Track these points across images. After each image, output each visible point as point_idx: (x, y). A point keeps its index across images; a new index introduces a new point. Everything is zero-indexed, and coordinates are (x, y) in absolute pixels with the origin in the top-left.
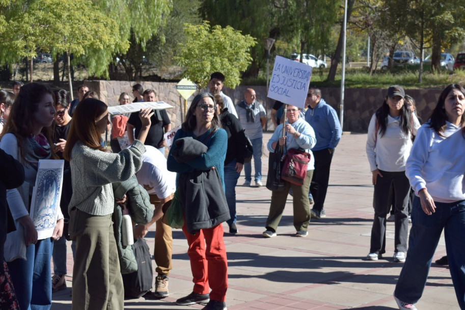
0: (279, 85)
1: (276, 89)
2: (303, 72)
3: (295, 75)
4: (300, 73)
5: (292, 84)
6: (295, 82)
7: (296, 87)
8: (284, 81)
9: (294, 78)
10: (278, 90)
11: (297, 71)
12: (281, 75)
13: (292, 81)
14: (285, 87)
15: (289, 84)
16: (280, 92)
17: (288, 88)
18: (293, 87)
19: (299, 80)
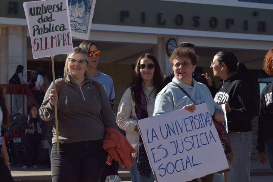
0: (173, 159)
1: (171, 168)
2: (197, 117)
3: (189, 127)
4: (194, 120)
5: (193, 144)
6: (195, 138)
7: (200, 145)
8: (177, 147)
9: (190, 134)
10: (175, 167)
11: (188, 122)
12: (166, 143)
13: (191, 139)
14: (184, 156)
15: (188, 145)
16: (179, 166)
17: (189, 154)
18: (196, 145)
19: (198, 132)
